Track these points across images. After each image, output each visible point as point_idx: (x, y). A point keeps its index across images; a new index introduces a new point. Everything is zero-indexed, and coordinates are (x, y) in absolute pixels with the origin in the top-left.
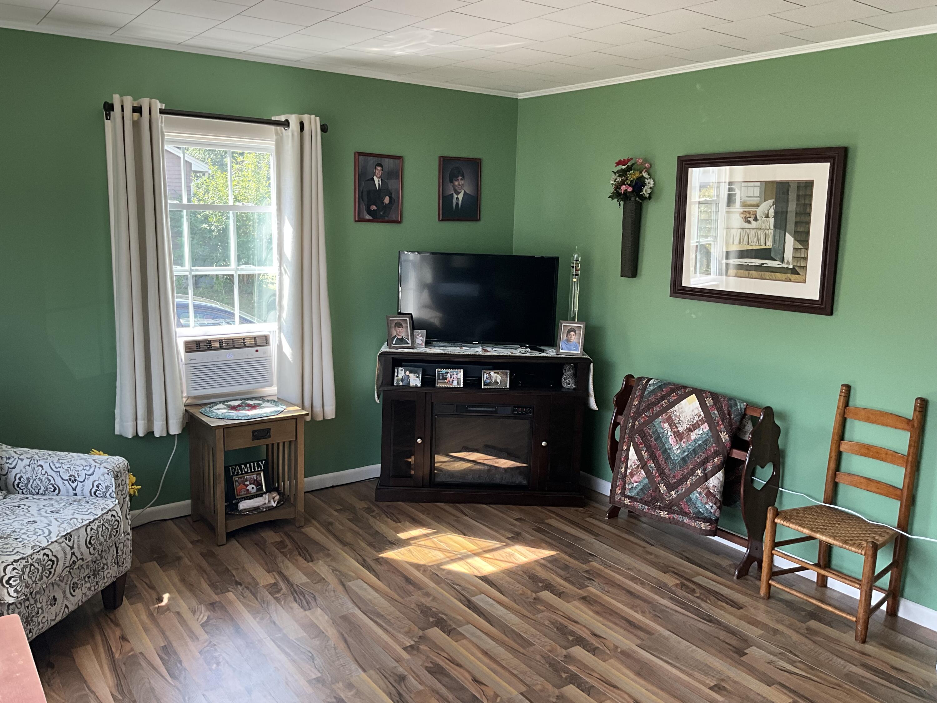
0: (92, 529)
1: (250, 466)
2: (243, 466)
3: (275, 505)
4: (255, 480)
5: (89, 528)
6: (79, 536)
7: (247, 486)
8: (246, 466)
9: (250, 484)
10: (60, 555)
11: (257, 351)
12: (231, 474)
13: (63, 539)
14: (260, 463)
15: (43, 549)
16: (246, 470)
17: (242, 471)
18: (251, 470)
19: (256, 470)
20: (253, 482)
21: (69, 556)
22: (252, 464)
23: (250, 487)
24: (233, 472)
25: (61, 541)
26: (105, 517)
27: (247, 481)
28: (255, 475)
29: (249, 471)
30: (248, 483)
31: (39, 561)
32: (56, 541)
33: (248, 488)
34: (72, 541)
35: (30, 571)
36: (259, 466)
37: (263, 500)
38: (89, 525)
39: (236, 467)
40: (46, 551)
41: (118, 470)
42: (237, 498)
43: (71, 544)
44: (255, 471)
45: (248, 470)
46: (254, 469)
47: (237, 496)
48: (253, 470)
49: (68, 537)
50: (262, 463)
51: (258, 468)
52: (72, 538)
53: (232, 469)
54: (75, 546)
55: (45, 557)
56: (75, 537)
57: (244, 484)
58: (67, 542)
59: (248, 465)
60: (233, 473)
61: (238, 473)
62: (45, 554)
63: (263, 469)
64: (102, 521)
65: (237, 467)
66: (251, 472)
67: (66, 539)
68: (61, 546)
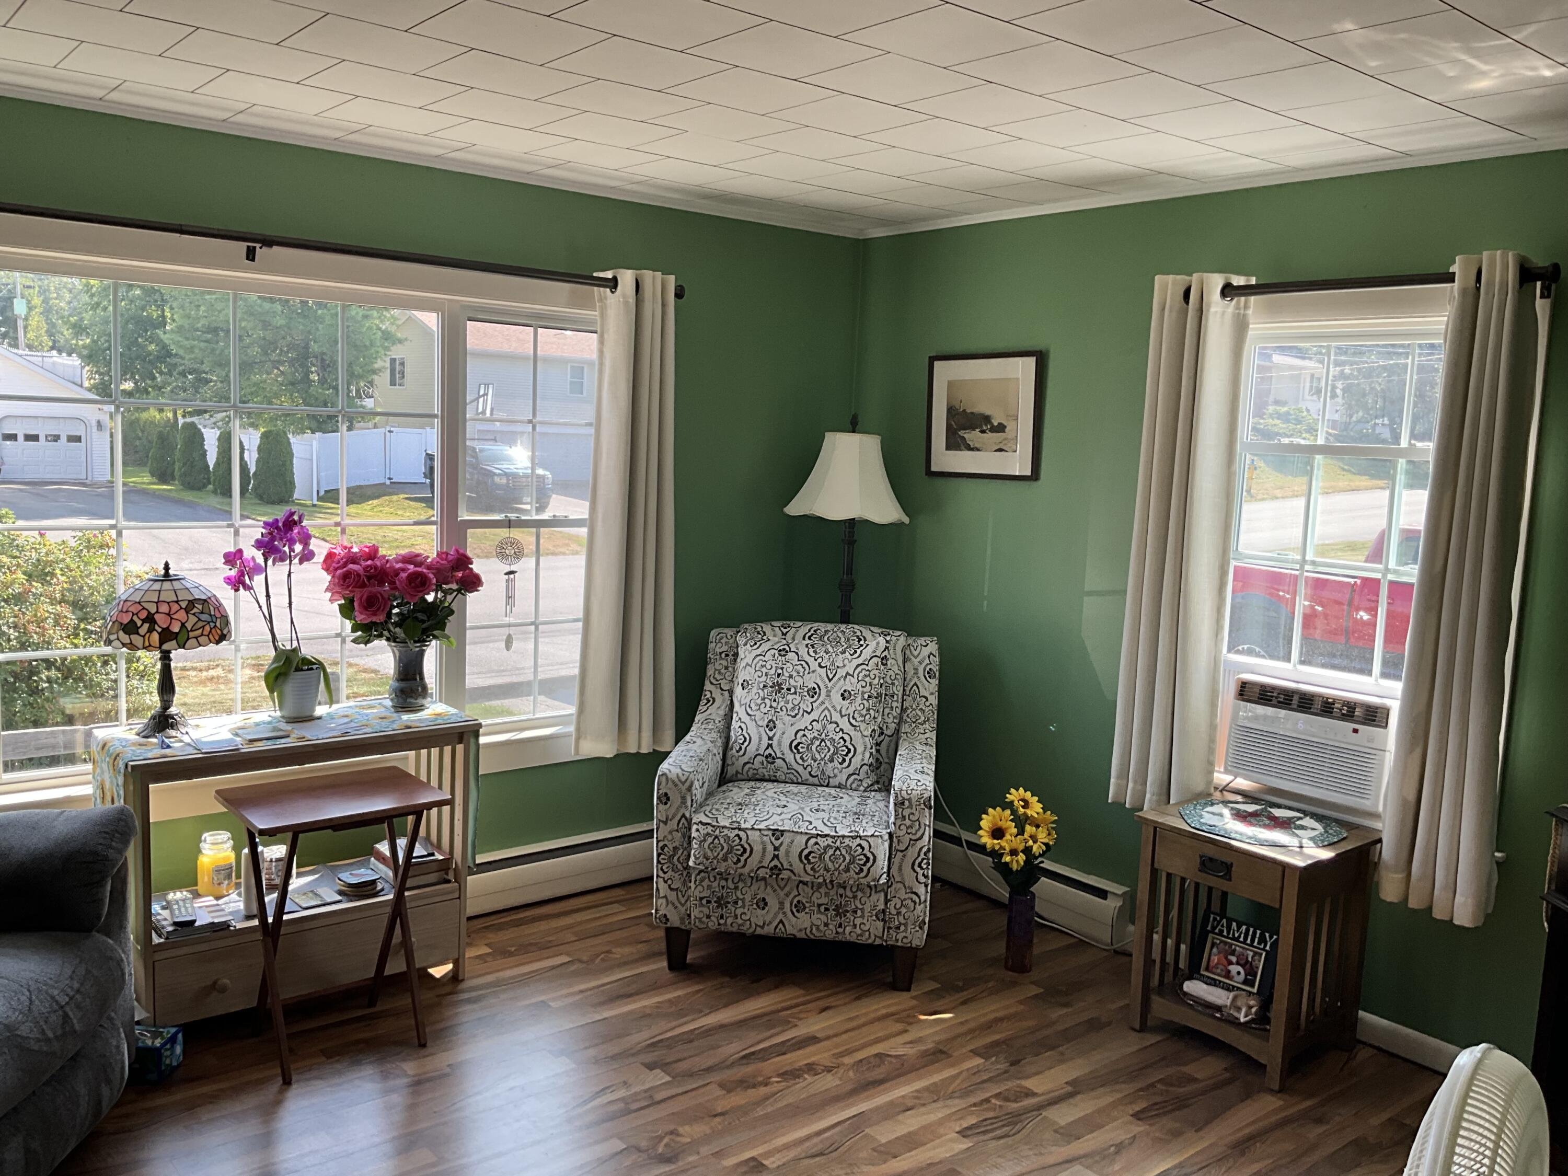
0: (816, 843)
1: (1247, 931)
2: (1234, 924)
3: (1242, 1020)
4: (1247, 961)
5: (813, 841)
6: (793, 841)
7: (1231, 963)
8: (1239, 927)
9: (1238, 963)
10: (757, 848)
11: (1356, 731)
12: (1209, 928)
13: (770, 833)
14: (1267, 935)
15: (740, 829)
16: (1236, 935)
17: (1228, 933)
18: (1246, 938)
19: (1255, 944)
20: (1242, 962)
21: (769, 856)
22: (1252, 930)
23: (1234, 969)
24: (1213, 925)
25: (766, 833)
26: (847, 841)
27: (1233, 953)
28: (1251, 954)
29: (1242, 939)
30: (1234, 959)
31: (727, 838)
32: (760, 830)
33: (1231, 968)
34: (780, 841)
35: (712, 843)
36: (1262, 940)
37: (1224, 998)
38: (813, 836)
39: (1221, 920)
40: (742, 834)
41: (906, 797)
42: (1203, 972)
43: (777, 843)
44: (1251, 945)
45: (1239, 936)
46: (1253, 940)
47: (1207, 969)
48: (1249, 942)
49: (778, 833)
50: (1271, 937)
51: (1259, 943)
52: (782, 839)
53: (1215, 919)
54: (782, 849)
55: (736, 838)
56: (786, 839)
57: (1226, 958)
58: (773, 839)
59: (1244, 927)
60: (1214, 928)
61: (1221, 931)
62: (738, 835)
63: (1268, 948)
64: (838, 843)
65: (1224, 921)
66: (1244, 942)
67: (773, 835)
68: (762, 838)
